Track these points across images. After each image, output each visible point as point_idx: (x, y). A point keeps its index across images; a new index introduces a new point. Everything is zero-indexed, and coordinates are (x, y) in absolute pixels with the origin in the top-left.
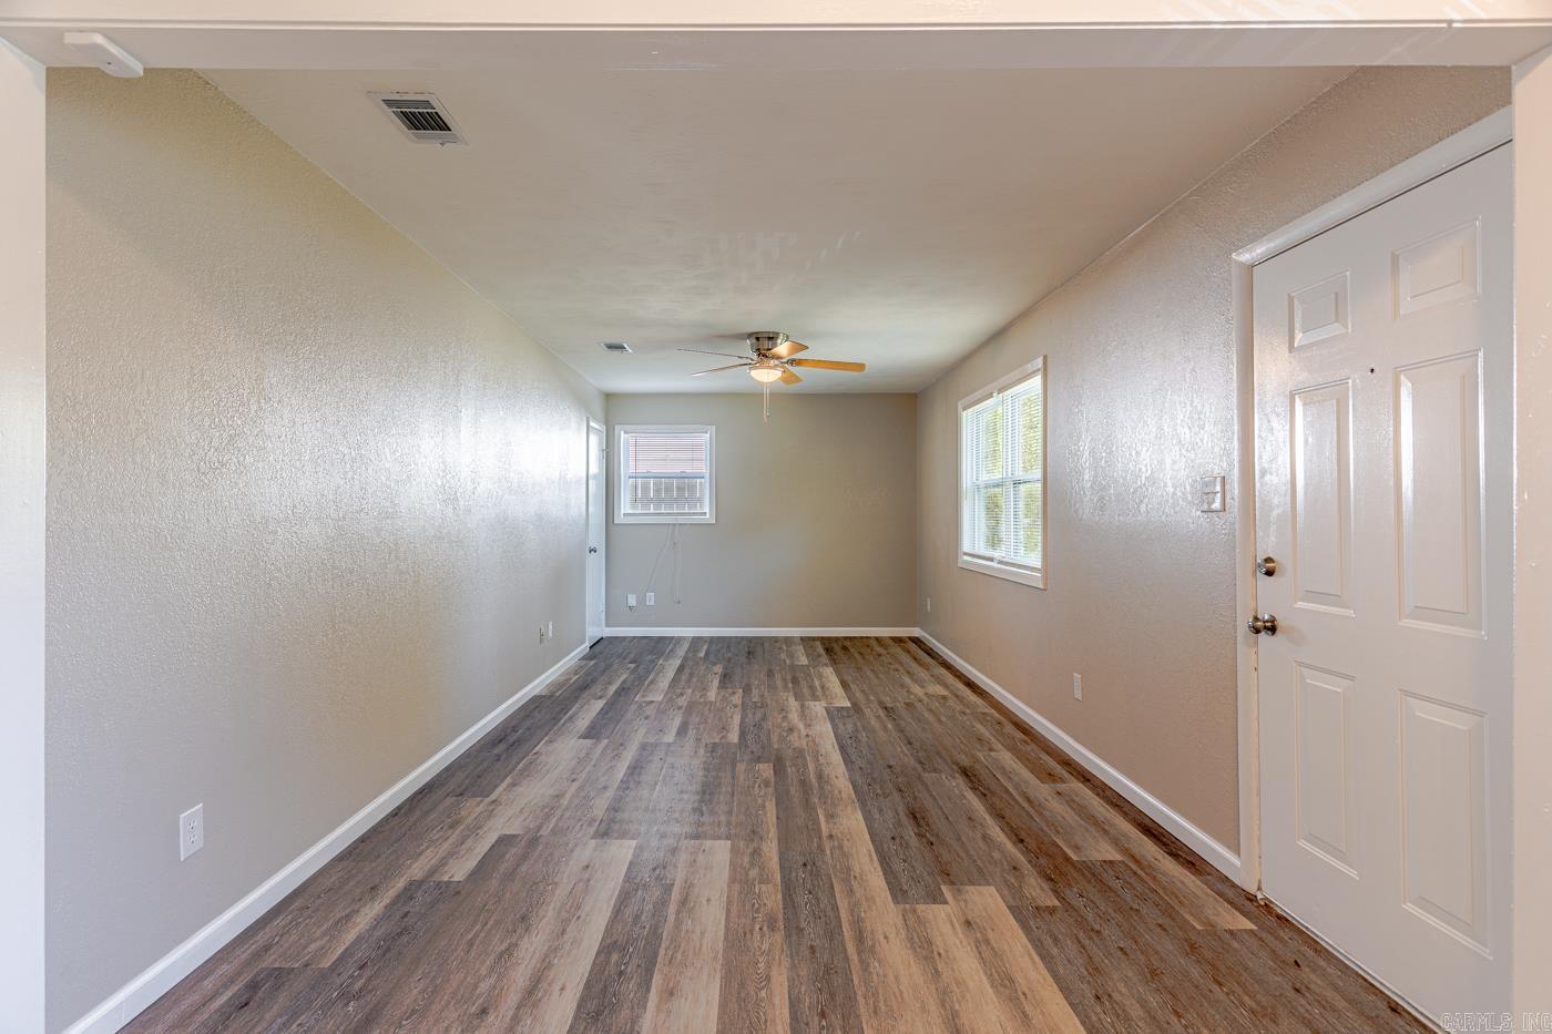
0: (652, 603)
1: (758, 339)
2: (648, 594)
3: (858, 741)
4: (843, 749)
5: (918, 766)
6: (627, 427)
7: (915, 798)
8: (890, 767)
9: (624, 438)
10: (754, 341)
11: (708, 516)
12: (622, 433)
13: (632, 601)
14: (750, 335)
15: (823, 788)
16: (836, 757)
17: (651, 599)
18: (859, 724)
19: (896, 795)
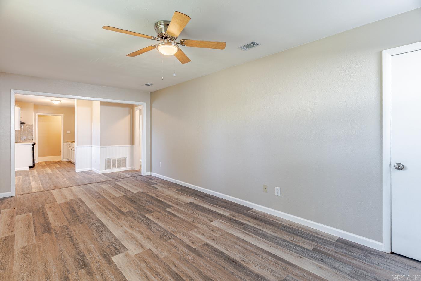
3: (97, 231)
4: (103, 225)
5: (69, 226)
7: (72, 215)
8: (81, 223)
15: (103, 210)
16: (104, 221)
18: (101, 242)
19: (79, 214)
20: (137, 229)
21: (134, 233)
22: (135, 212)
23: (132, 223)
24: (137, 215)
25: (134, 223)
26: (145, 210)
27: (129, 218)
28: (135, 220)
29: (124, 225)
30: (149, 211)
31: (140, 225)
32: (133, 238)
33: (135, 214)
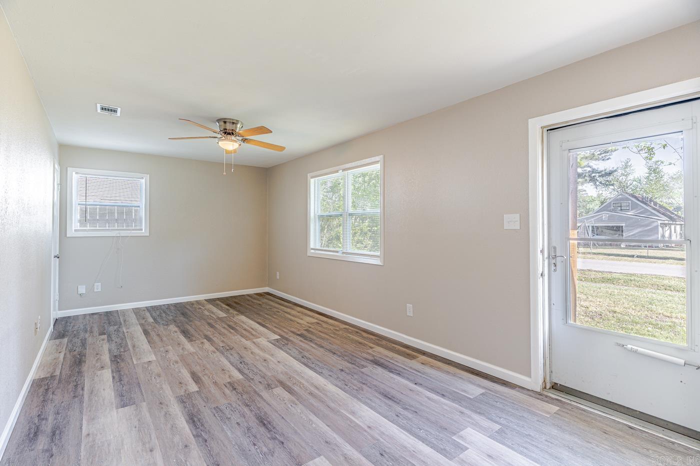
0: (100, 290)
1: (225, 122)
2: (96, 284)
6: (78, 170)
9: (75, 177)
10: (222, 123)
11: (143, 230)
12: (74, 173)
13: (82, 290)
14: (219, 120)
17: (98, 287)
20: (257, 358)
21: (261, 354)
22: (261, 387)
23: (264, 366)
24: (257, 378)
25: (262, 365)
26: (240, 389)
27: (270, 375)
28: (260, 371)
29: (275, 364)
30: (233, 387)
31: (253, 362)
32: (263, 350)
33: (260, 382)
